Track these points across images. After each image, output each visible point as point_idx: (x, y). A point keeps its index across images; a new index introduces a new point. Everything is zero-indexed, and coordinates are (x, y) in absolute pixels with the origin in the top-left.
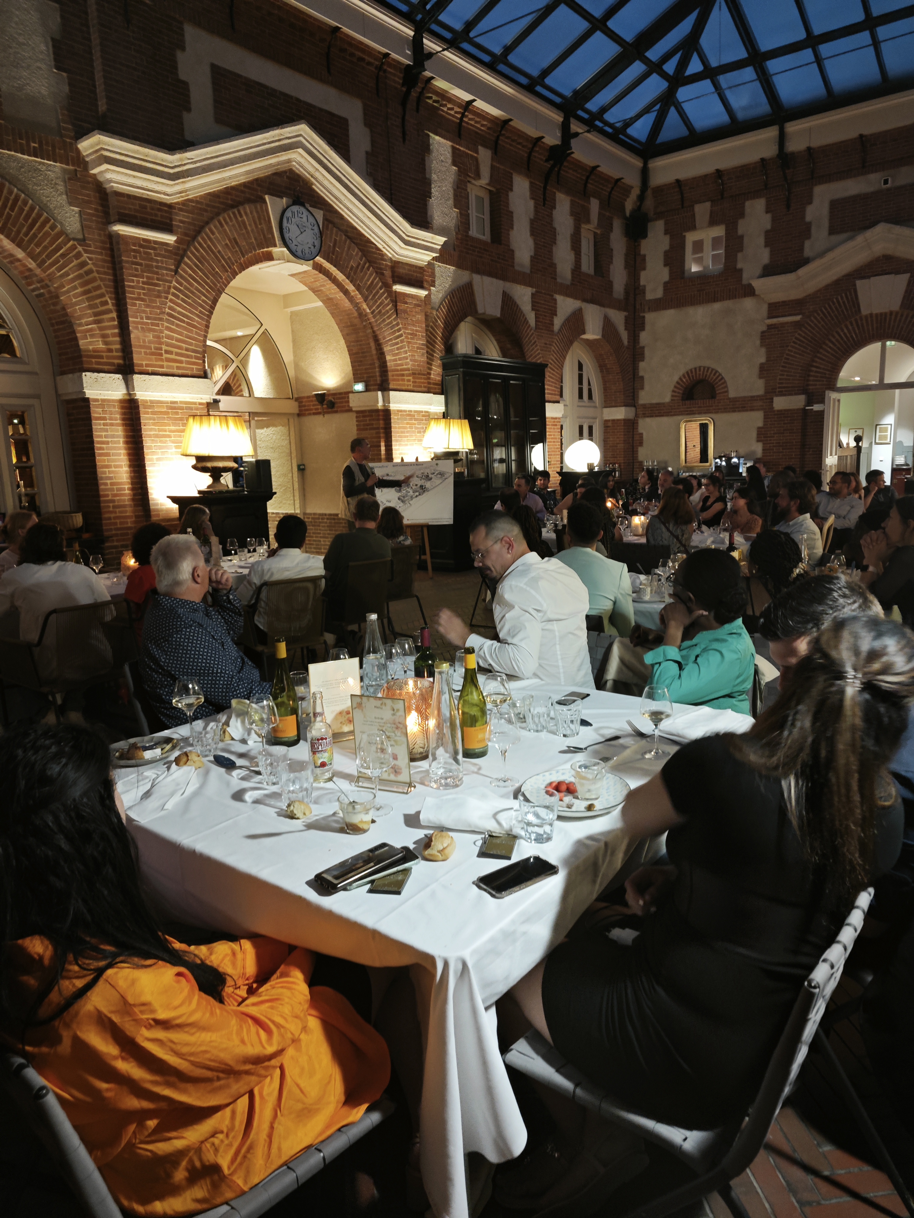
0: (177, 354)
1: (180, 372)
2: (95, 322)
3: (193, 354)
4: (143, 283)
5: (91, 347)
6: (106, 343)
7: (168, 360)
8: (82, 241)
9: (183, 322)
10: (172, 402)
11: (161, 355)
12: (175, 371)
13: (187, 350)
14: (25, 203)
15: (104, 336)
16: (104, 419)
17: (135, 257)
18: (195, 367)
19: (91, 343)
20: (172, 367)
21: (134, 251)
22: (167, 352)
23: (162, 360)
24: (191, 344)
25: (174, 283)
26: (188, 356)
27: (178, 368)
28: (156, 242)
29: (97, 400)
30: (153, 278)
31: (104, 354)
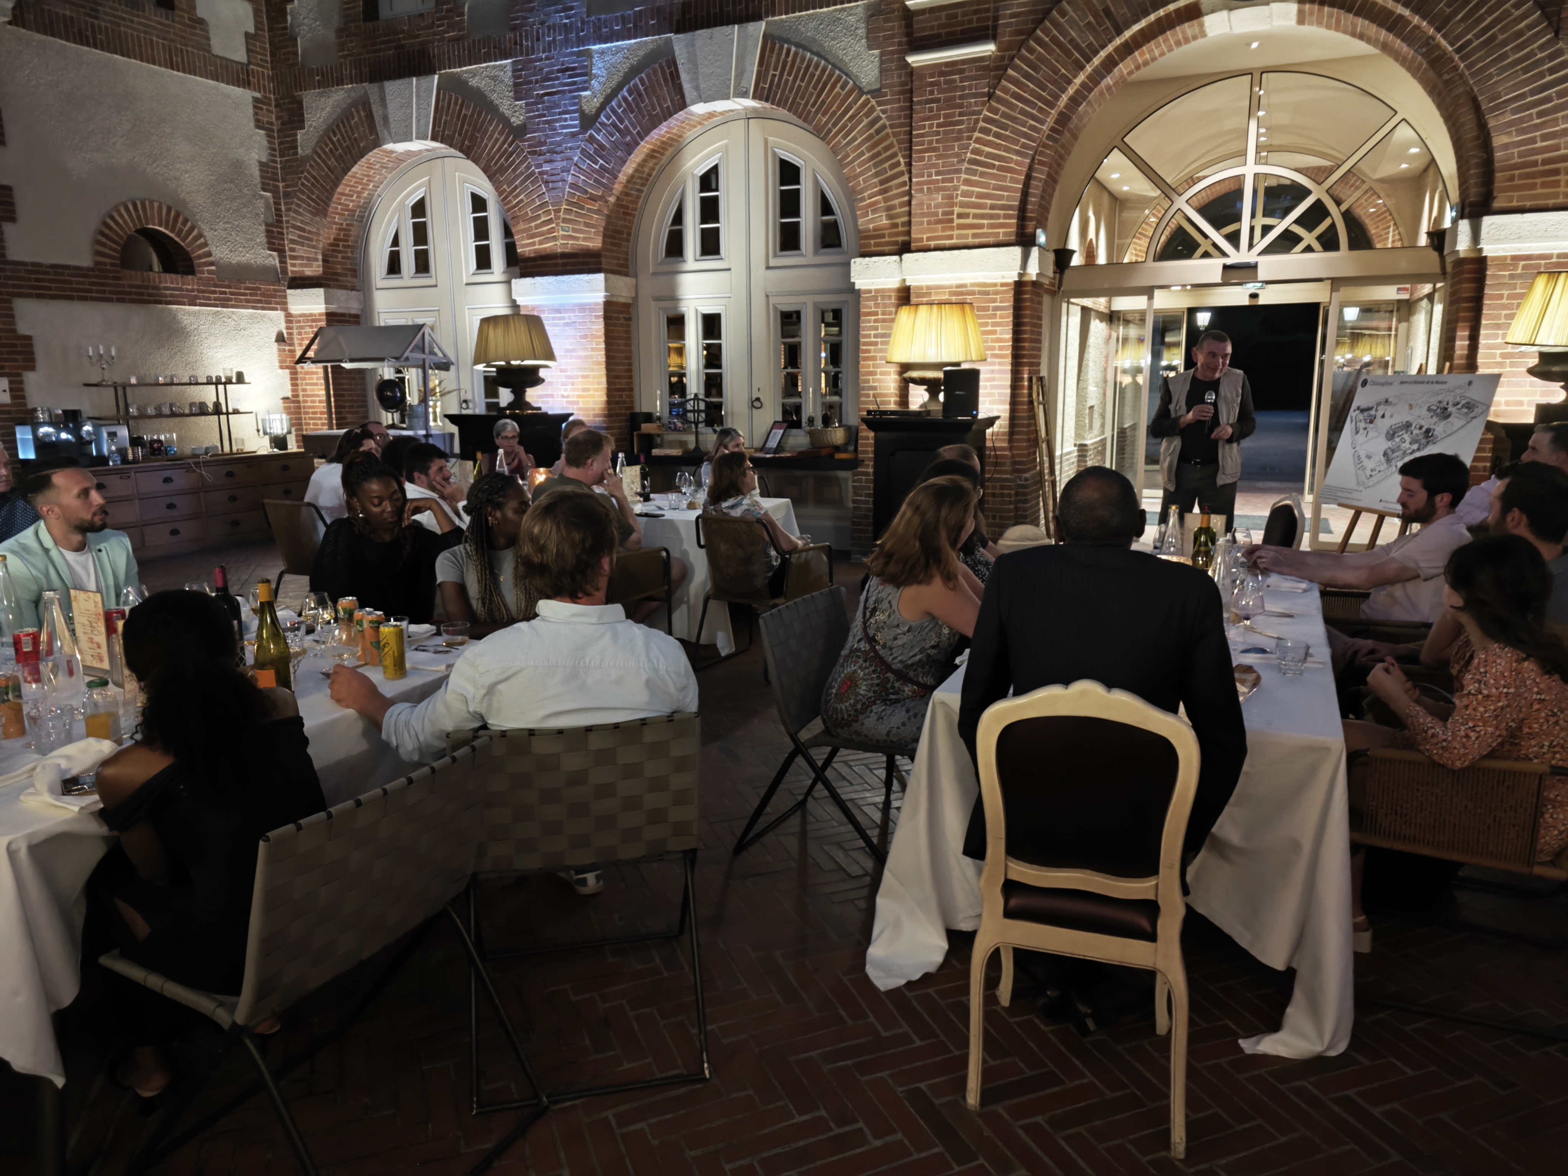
0: (976, 216)
1: (977, 241)
2: (880, 193)
3: (1002, 212)
4: (939, 125)
5: (871, 226)
6: (890, 217)
7: (961, 227)
8: (876, 93)
9: (993, 166)
10: (958, 286)
11: (952, 221)
12: (970, 241)
13: (992, 207)
14: (817, 66)
15: (889, 209)
16: (876, 314)
17: (931, 93)
18: (1001, 231)
19: (872, 221)
20: (966, 236)
21: (932, 84)
22: (960, 216)
23: (952, 229)
24: (1001, 198)
25: (985, 112)
26: (991, 217)
27: (974, 236)
28: (963, 62)
29: (869, 291)
30: (953, 115)
31: (887, 232)
